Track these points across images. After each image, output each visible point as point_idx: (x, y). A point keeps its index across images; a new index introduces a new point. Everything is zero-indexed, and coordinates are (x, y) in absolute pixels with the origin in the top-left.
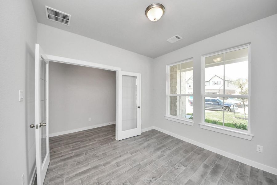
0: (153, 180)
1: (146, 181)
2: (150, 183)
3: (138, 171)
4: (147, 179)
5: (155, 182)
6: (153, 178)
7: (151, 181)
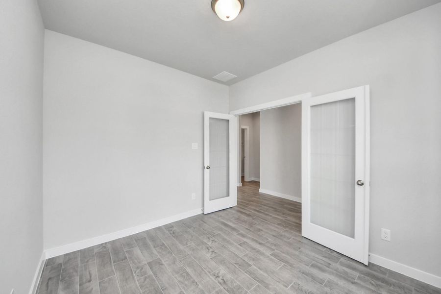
0: (220, 279)
1: (218, 272)
2: (215, 275)
3: (236, 264)
4: (221, 273)
5: (217, 282)
6: (223, 280)
7: (218, 277)
